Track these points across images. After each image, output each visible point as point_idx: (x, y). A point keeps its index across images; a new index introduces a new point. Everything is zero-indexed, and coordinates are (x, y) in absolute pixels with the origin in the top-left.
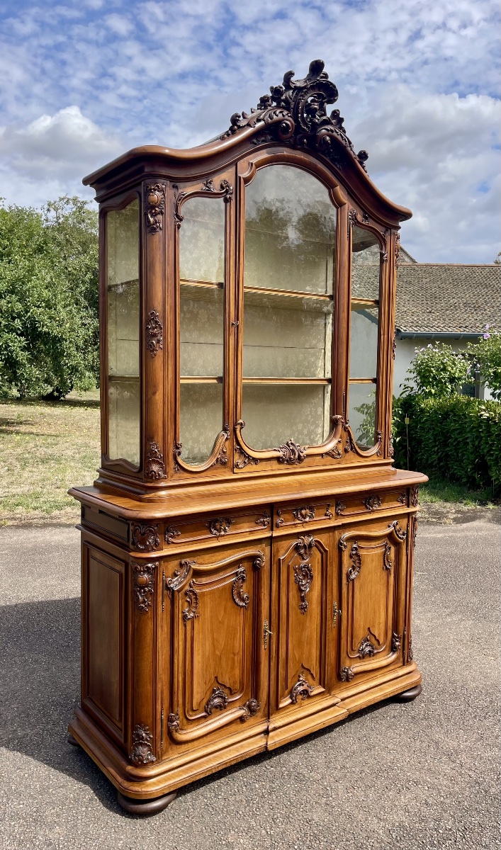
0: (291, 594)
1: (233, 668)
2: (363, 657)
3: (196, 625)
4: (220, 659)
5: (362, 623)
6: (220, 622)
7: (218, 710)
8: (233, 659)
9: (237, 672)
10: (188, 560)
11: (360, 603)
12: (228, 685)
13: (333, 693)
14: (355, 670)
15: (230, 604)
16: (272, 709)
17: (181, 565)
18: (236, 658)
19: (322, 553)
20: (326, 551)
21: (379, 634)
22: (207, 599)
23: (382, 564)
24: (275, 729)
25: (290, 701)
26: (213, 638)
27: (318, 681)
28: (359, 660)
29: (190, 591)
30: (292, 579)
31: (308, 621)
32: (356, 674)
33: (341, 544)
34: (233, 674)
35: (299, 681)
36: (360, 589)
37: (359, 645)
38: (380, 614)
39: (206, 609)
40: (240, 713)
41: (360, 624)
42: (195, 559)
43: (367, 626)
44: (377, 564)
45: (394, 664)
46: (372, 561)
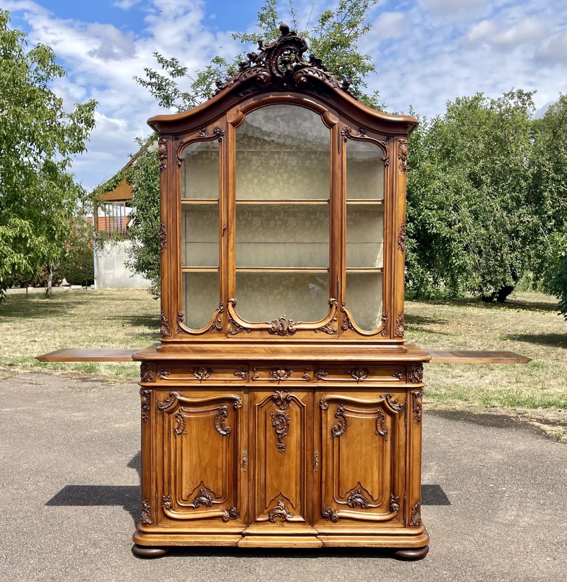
0: (268, 434)
1: (216, 479)
2: (354, 506)
3: (184, 439)
4: (205, 469)
5: (350, 477)
6: (205, 442)
7: (205, 506)
8: (217, 473)
9: (220, 483)
10: (175, 393)
11: (347, 458)
12: (212, 490)
13: (316, 526)
14: (340, 514)
15: (213, 431)
16: (250, 520)
17: (171, 396)
18: (219, 472)
19: (301, 408)
20: (304, 407)
21: (372, 491)
22: (194, 423)
23: (374, 429)
24: (249, 534)
25: (267, 518)
26: (199, 453)
27: (299, 512)
28: (348, 508)
29: (179, 415)
30: (269, 423)
31: (286, 459)
32: (341, 518)
33: (321, 403)
34: (218, 484)
35: (278, 505)
36: (347, 446)
37: (348, 495)
38: (372, 473)
39: (193, 430)
40: (221, 513)
41: (348, 476)
42: (182, 393)
43: (357, 480)
44: (368, 428)
45: (392, 523)
46: (362, 424)
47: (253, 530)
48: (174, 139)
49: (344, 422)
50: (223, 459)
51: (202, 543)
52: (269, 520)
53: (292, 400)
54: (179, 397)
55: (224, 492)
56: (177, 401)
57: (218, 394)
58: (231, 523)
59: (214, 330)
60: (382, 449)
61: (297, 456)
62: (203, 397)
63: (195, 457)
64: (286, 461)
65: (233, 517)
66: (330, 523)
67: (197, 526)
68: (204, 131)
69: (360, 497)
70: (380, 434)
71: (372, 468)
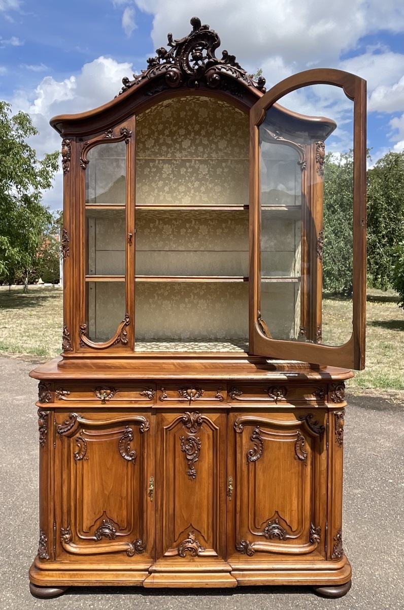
0: (177, 460)
1: (120, 508)
2: (270, 537)
3: (85, 465)
4: (109, 498)
5: (267, 506)
6: (108, 468)
7: (108, 538)
8: (121, 502)
9: (125, 513)
10: (75, 414)
11: (264, 486)
12: (116, 521)
13: (229, 560)
14: (256, 547)
15: (117, 456)
16: (157, 555)
17: (71, 418)
18: (123, 501)
19: (213, 431)
20: (216, 429)
21: (291, 521)
22: (96, 448)
23: (293, 453)
24: (155, 572)
25: (176, 553)
26: (102, 479)
27: (211, 544)
28: (265, 539)
29: (80, 438)
30: (178, 448)
31: (197, 487)
32: (257, 551)
33: (235, 426)
34: (121, 514)
35: (189, 539)
36: (264, 472)
37: (265, 524)
38: (291, 501)
39: (95, 456)
40: (125, 547)
41: (264, 506)
42: (83, 414)
43: (275, 509)
44: (286, 453)
45: (312, 556)
46: (280, 448)
47: (160, 566)
48: (78, 140)
49: (260, 445)
50: (127, 487)
51: (103, 583)
52: (179, 555)
53: (203, 421)
54: (79, 420)
55: (129, 523)
56: (77, 424)
57: (123, 415)
58: (137, 558)
59: (120, 344)
60: (302, 475)
61: (209, 484)
62: (106, 420)
63: (97, 485)
64: (197, 490)
65: (138, 550)
66: (244, 557)
67: (99, 562)
68: (110, 132)
69: (278, 528)
70: (299, 458)
71: (291, 496)
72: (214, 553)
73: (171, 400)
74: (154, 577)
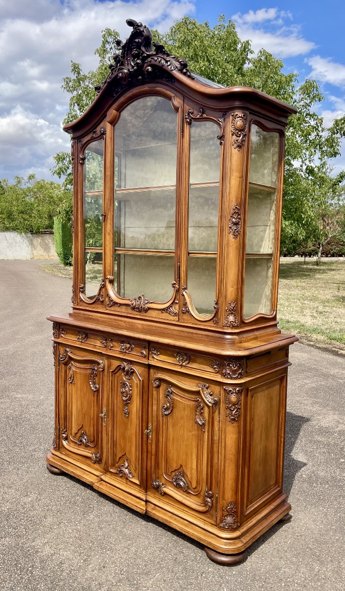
0: (118, 398)
1: (90, 426)
2: (177, 486)
3: (73, 388)
4: (84, 415)
5: (175, 459)
6: (84, 394)
7: (83, 446)
9: (92, 430)
10: (67, 349)
11: (173, 439)
12: (88, 435)
13: (147, 493)
14: (165, 490)
15: (88, 386)
17: (65, 351)
18: (91, 421)
19: (140, 381)
23: (194, 417)
24: (103, 480)
25: (116, 472)
26: (81, 401)
27: (137, 475)
28: (173, 486)
29: (71, 367)
30: (119, 389)
31: (129, 425)
32: (166, 494)
33: (153, 380)
34: (90, 430)
35: (124, 463)
36: (173, 427)
37: (174, 474)
38: (192, 459)
40: (90, 455)
41: (173, 456)
42: (72, 350)
43: (180, 462)
44: (189, 415)
45: (206, 517)
46: (184, 409)
47: (106, 478)
49: (171, 403)
50: (94, 412)
52: (117, 474)
53: (133, 372)
54: (69, 353)
55: (94, 438)
56: (68, 357)
57: (90, 356)
58: (96, 466)
59: (99, 302)
60: (200, 439)
61: (137, 424)
62: (82, 357)
63: (79, 403)
64: (129, 427)
65: (99, 461)
66: (158, 495)
67: (78, 460)
68: (95, 132)
69: (184, 482)
70: (197, 423)
71: (192, 455)
72: (137, 482)
73: (116, 350)
74: (101, 484)
